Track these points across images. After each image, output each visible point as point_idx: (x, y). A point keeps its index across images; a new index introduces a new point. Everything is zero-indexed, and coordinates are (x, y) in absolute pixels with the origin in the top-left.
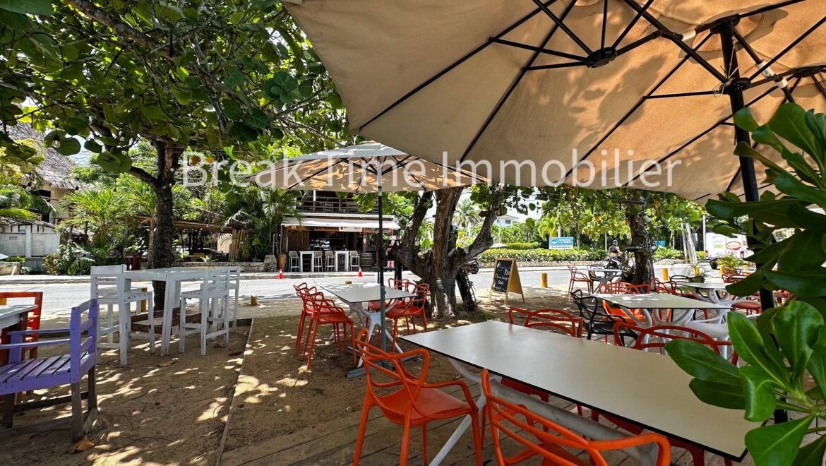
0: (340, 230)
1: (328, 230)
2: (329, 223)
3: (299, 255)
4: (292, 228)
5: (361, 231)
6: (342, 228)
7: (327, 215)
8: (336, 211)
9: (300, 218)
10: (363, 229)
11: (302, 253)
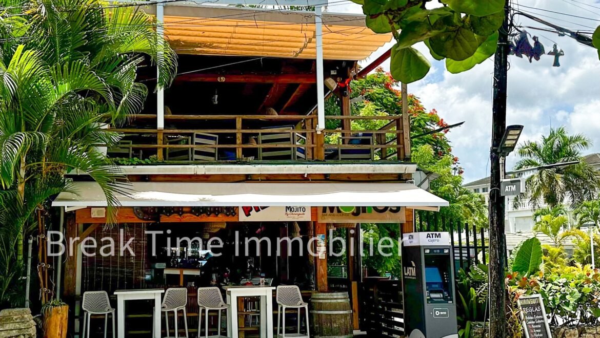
0: (242, 218)
1: (204, 219)
2: (208, 197)
3: (114, 304)
4: (95, 214)
5: (307, 217)
6: (248, 210)
7: (201, 170)
8: (226, 156)
9: (111, 182)
10: (314, 210)
11: (123, 296)
